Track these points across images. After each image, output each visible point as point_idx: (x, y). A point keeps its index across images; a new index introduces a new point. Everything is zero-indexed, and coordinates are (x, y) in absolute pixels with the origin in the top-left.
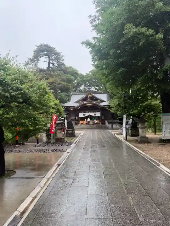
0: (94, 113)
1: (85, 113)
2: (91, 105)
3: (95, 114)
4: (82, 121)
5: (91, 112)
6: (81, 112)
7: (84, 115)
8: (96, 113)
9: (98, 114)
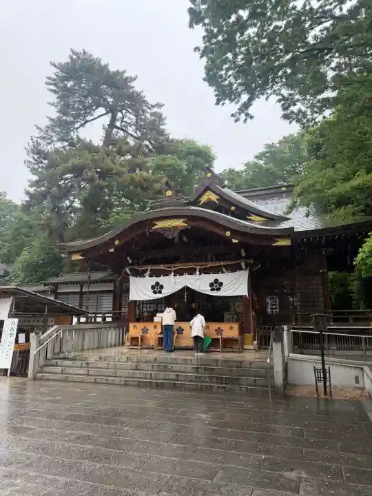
0: (211, 278)
1: (162, 280)
2: (179, 223)
3: (216, 285)
4: (140, 325)
5: (191, 271)
6: (141, 274)
7: (157, 288)
8: (221, 277)
9: (235, 285)
